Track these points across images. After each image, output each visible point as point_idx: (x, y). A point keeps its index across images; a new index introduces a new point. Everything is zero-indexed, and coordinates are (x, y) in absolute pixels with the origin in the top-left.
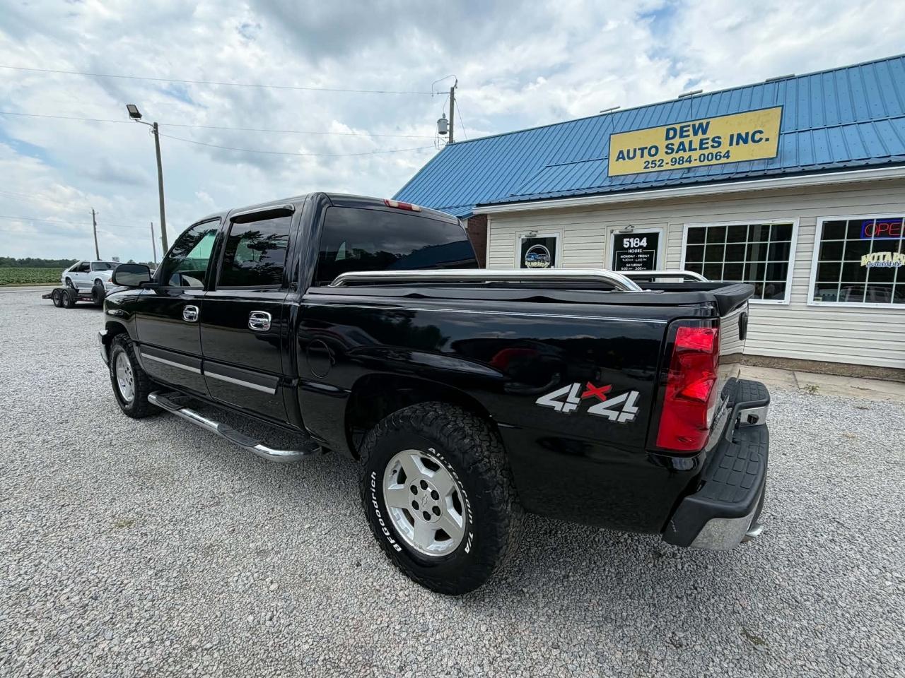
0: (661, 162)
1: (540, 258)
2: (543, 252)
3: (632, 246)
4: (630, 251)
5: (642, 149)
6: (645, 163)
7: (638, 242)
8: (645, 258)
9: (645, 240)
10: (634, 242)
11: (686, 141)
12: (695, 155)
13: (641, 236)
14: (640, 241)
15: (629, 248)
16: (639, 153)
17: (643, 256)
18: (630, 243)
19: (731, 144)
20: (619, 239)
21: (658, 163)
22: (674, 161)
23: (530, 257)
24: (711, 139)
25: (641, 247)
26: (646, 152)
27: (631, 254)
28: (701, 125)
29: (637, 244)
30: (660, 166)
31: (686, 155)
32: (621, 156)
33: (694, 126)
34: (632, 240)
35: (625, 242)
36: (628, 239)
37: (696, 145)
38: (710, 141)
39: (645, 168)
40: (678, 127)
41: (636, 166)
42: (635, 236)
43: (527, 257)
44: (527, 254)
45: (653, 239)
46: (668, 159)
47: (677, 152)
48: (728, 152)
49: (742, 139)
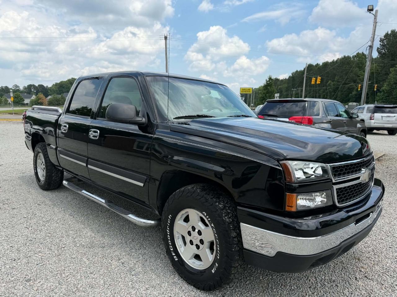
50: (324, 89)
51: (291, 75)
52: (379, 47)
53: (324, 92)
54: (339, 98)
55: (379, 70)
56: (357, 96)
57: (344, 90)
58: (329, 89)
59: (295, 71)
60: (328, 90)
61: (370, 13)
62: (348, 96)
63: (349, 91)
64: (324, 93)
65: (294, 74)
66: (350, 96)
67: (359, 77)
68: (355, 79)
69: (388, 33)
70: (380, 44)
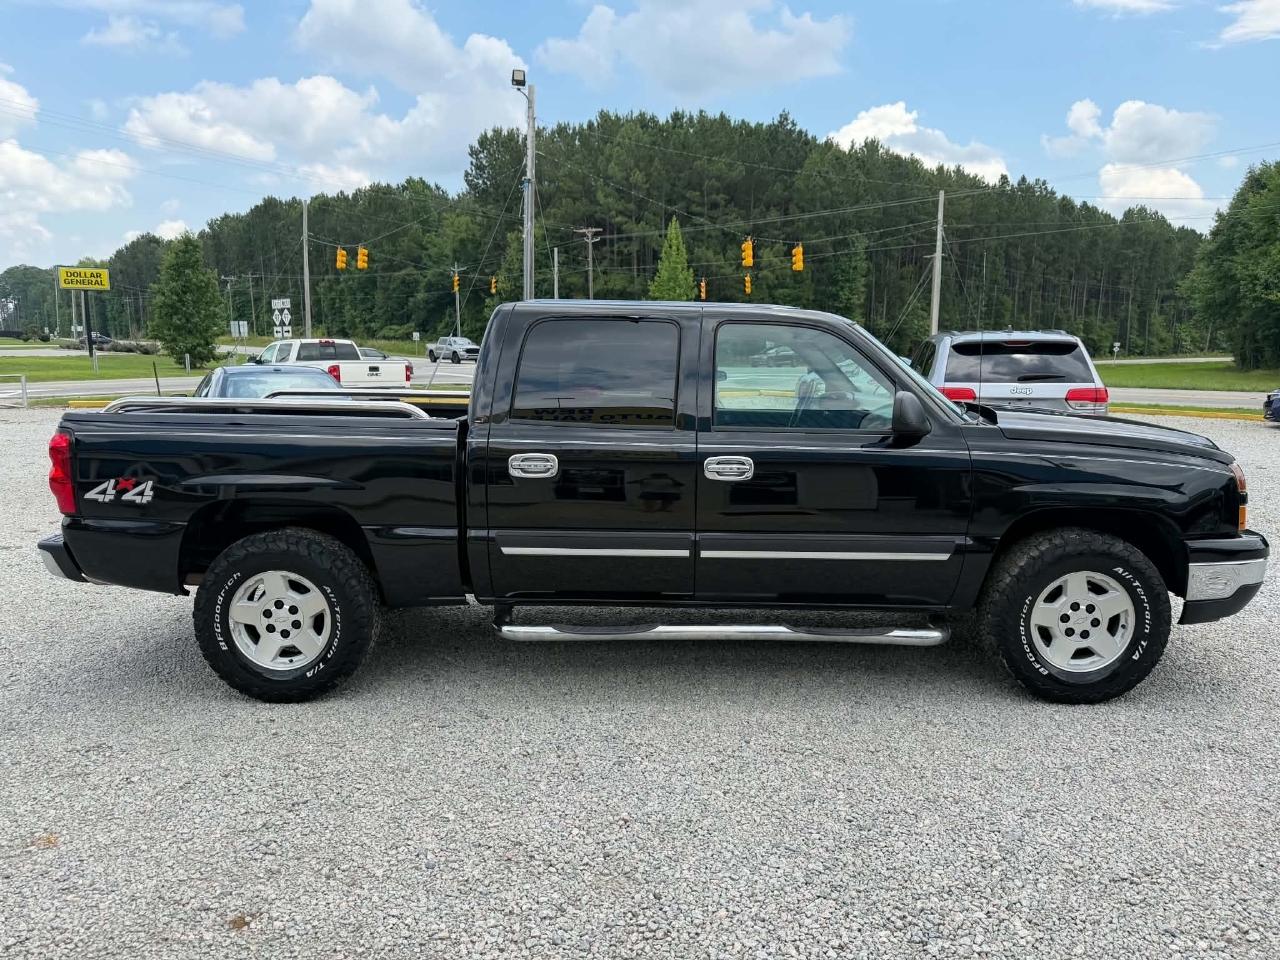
50: (329, 280)
51: (207, 230)
52: (470, 172)
53: (330, 289)
54: (380, 309)
55: (478, 234)
56: (432, 305)
57: (391, 287)
58: (346, 281)
59: (218, 215)
60: (342, 285)
61: (519, 89)
62: (407, 304)
63: (407, 289)
64: (333, 294)
65: (219, 226)
66: (410, 304)
67: (427, 249)
68: (416, 255)
69: (486, 134)
70: (472, 163)
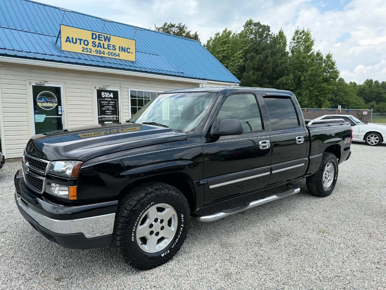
0: (90, 50)
1: (49, 100)
2: (51, 96)
3: (106, 97)
4: (105, 99)
5: (81, 40)
6: (82, 48)
7: (109, 95)
8: (113, 103)
9: (112, 94)
10: (107, 95)
11: (102, 43)
12: (106, 51)
13: (110, 92)
14: (110, 95)
15: (105, 97)
16: (78, 41)
17: (112, 102)
18: (105, 95)
19: (120, 51)
20: (99, 92)
21: (89, 50)
22: (97, 51)
23: (41, 99)
24: (112, 45)
25: (110, 98)
26: (82, 42)
27: (106, 101)
28: (107, 37)
29: (108, 96)
30: (90, 52)
31: (102, 50)
32: (68, 40)
33: (104, 36)
34: (106, 93)
35: (102, 94)
36: (104, 93)
37: (106, 46)
38: (111, 46)
39: (83, 51)
40: (97, 34)
41: (77, 48)
42: (107, 91)
43: (38, 99)
44: (38, 97)
45: (116, 94)
46: (94, 49)
47: (98, 47)
48: (119, 54)
49: (123, 49)
